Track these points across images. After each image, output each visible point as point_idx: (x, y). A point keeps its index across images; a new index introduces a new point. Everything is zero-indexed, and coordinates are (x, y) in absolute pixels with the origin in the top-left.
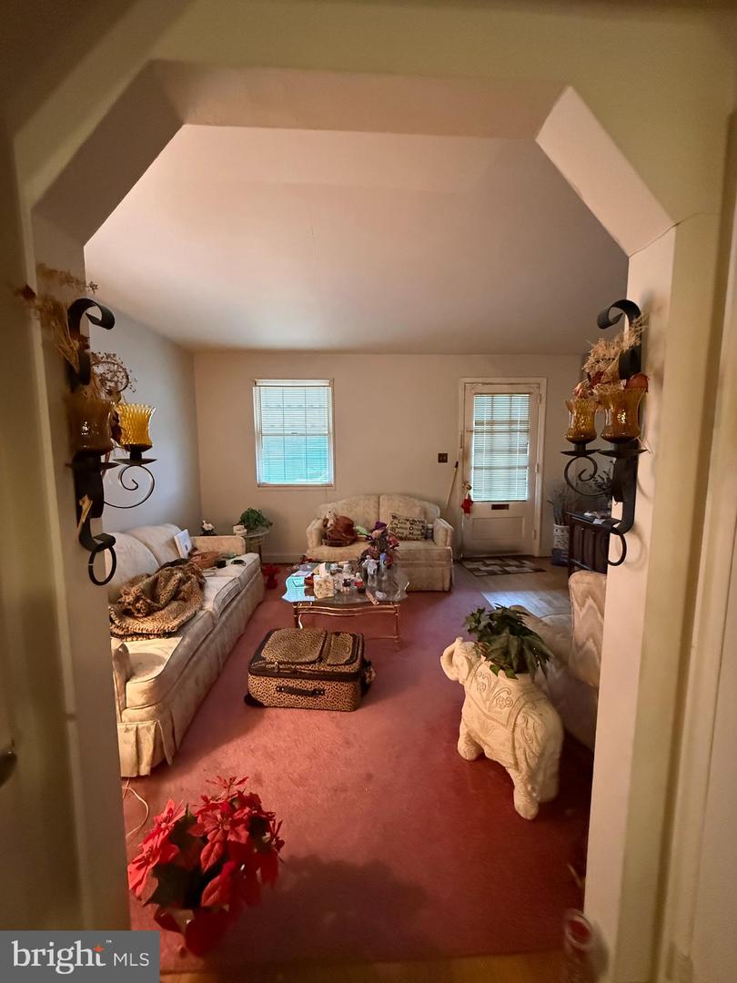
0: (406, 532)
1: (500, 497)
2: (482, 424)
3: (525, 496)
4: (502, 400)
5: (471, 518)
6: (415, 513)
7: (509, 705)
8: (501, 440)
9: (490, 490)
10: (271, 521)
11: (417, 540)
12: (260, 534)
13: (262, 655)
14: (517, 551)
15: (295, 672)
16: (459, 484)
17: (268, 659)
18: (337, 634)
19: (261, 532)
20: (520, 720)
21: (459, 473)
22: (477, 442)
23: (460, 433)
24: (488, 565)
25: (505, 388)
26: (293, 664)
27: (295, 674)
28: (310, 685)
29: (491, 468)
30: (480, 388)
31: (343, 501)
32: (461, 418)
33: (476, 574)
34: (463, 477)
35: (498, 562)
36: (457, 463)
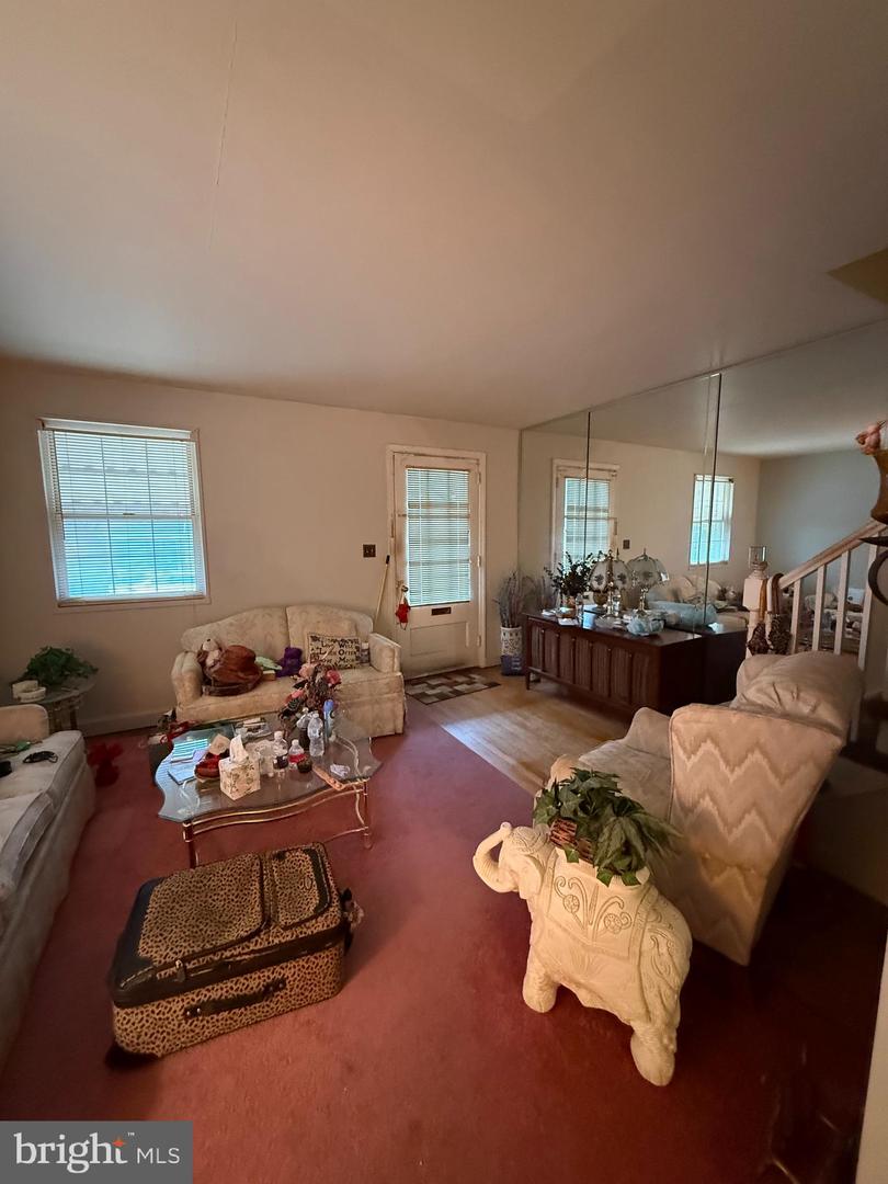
0: (335, 659)
1: (440, 599)
2: (416, 506)
3: (468, 596)
4: (439, 476)
5: (408, 629)
6: (344, 630)
7: (628, 925)
8: (440, 527)
9: (430, 591)
10: (95, 666)
11: (351, 667)
12: (75, 693)
13: (142, 954)
14: (463, 664)
15: (223, 964)
16: (392, 585)
17: (158, 959)
18: (280, 857)
19: (76, 690)
20: (648, 943)
21: (391, 571)
22: (411, 529)
23: (390, 518)
24: (433, 687)
25: (441, 462)
26: (214, 951)
27: (224, 971)
28: (254, 982)
29: (429, 563)
30: (412, 460)
31: (229, 620)
32: (390, 497)
33: (426, 701)
34: (396, 576)
35: (444, 680)
36: (388, 557)
